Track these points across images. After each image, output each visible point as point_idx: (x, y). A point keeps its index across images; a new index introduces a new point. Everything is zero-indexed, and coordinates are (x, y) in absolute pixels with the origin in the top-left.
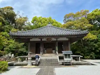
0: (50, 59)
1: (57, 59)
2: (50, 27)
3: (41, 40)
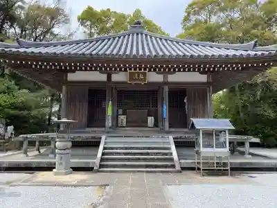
0: (144, 148)
1: (169, 149)
2: (140, 35)
3: (109, 77)
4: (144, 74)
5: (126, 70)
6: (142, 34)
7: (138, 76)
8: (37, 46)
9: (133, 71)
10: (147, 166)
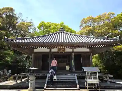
1: (75, 80)
3: (50, 50)
5: (57, 47)
6: (63, 33)
7: (62, 50)
8: (23, 39)
9: (60, 47)
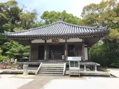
3: (46, 41)
4: (58, 40)
9: (54, 39)
10: (53, 74)
